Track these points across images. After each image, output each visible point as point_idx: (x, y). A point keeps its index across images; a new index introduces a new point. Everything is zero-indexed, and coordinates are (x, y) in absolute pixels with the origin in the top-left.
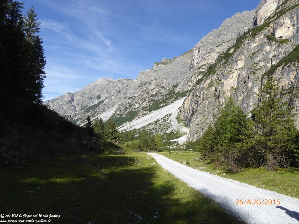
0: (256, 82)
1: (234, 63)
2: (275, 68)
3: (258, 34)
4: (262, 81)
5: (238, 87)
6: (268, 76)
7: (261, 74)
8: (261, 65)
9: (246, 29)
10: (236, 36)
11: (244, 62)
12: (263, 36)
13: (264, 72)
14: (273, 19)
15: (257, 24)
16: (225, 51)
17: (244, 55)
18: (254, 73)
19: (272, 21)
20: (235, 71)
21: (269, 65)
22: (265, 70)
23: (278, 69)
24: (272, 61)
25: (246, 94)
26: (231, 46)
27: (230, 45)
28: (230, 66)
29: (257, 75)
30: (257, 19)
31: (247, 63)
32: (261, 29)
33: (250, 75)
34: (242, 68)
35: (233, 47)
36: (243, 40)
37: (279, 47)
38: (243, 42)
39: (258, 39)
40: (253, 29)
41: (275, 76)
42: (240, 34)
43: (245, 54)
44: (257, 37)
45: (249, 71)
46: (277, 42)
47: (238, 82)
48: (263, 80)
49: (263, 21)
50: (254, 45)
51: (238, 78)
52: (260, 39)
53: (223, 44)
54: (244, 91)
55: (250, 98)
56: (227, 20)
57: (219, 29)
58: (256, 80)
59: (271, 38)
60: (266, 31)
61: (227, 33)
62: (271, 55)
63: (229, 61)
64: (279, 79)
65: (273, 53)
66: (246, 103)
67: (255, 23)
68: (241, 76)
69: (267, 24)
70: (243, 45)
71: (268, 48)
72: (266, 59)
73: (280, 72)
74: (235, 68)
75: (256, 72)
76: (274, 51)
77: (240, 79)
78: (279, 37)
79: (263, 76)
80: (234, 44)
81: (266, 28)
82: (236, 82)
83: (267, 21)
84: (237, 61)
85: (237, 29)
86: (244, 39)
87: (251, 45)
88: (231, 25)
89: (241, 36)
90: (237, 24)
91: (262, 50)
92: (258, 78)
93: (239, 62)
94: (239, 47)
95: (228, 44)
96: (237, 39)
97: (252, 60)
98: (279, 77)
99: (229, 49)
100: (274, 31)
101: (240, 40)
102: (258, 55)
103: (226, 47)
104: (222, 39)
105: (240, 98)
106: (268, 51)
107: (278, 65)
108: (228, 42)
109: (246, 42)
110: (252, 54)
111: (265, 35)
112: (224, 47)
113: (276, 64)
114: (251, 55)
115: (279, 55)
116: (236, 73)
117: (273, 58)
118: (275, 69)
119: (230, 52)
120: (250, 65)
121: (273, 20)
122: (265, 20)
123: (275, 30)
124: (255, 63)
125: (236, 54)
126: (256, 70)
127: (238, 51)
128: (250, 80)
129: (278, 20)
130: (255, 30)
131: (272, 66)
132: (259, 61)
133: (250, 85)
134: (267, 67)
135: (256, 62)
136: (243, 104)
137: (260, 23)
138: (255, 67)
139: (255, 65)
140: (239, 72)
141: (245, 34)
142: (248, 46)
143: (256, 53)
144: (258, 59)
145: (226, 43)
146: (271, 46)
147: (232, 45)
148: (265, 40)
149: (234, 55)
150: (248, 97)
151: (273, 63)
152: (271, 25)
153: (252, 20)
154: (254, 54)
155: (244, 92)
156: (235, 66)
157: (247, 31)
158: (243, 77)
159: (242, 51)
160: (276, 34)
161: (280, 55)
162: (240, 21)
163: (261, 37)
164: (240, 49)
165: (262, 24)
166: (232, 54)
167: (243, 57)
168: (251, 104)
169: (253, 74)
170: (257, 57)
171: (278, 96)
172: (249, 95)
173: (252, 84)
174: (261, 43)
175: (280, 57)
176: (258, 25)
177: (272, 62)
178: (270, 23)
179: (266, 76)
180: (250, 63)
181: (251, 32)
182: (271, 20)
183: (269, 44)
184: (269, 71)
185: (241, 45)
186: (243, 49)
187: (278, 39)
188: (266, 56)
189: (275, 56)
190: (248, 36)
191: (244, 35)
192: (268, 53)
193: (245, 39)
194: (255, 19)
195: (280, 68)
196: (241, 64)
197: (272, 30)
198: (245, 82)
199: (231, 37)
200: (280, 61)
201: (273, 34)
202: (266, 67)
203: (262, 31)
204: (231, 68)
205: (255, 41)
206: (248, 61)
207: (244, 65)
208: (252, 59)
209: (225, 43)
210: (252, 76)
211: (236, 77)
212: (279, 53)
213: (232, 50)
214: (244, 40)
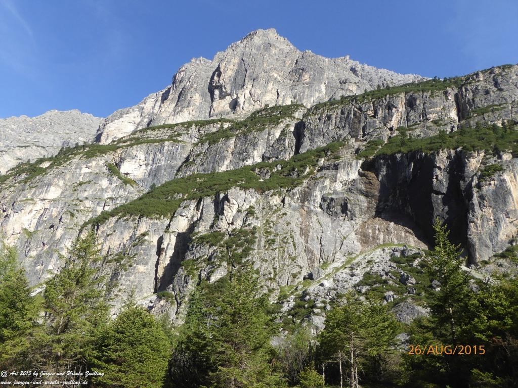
0: (71, 230)
1: (42, 187)
2: (106, 216)
3: (97, 156)
4: (81, 231)
5: (35, 232)
6: (94, 226)
7: (82, 219)
8: (87, 205)
9: (81, 141)
10: (60, 144)
11: (60, 191)
12: (103, 161)
13: (89, 218)
14: (124, 144)
15: (100, 141)
16: (32, 162)
17: (64, 179)
18: (72, 215)
19: (122, 147)
20: (39, 202)
21: (100, 210)
22: (90, 215)
23: (110, 220)
24: (105, 204)
25: (46, 247)
26: (46, 157)
27: (46, 154)
28: (33, 190)
29: (76, 220)
30: (101, 134)
31: (65, 194)
32: (104, 150)
33: (64, 216)
34: (54, 200)
35: (50, 159)
36: (70, 156)
37: (121, 187)
38: (70, 159)
39: (94, 163)
40: (92, 145)
41: (104, 229)
42: (70, 144)
43: (67, 178)
44: (94, 160)
45: (65, 210)
46: (120, 178)
47: (38, 222)
48: (84, 230)
49: (109, 141)
50: (85, 170)
51: (42, 215)
52: (97, 164)
53: (34, 147)
54: (45, 242)
55: (51, 257)
56: (55, 112)
57: (34, 118)
58: (72, 228)
59: (113, 169)
60: (109, 157)
61: (46, 132)
62: (107, 195)
63: (35, 180)
64: (108, 235)
65: (111, 193)
66: (42, 265)
67: (98, 138)
68: (48, 213)
69: (113, 147)
70: (68, 162)
71: (104, 183)
72: (97, 199)
73: (113, 225)
74: (42, 196)
75: (76, 214)
76: (113, 190)
77: (45, 219)
78: (125, 174)
79: (86, 224)
80: (54, 156)
81: (111, 152)
82: (35, 221)
83: (115, 143)
84: (49, 185)
85: (67, 134)
86: (72, 154)
87: (81, 168)
88: (59, 122)
89: (69, 147)
90: (69, 127)
91: (95, 183)
92: (76, 225)
93: (52, 189)
94: (60, 164)
95: (43, 152)
96: (61, 150)
97: (76, 193)
98: (109, 232)
99: (41, 161)
100: (121, 162)
101: (66, 154)
102: (87, 189)
103: (38, 155)
104: (35, 138)
105: (33, 253)
106: (104, 187)
107: (112, 214)
108: (44, 147)
109: (75, 160)
110: (78, 182)
111: (106, 161)
112: (33, 154)
113: (110, 211)
114: (76, 185)
115: (117, 199)
116: (40, 206)
117: (109, 200)
118: (106, 219)
119: (41, 166)
120: (69, 200)
121: (124, 146)
122: (113, 141)
123: (122, 160)
124: (78, 199)
125: (51, 173)
126: (77, 211)
127: (57, 170)
128: (61, 224)
129: (130, 149)
130: (94, 149)
131: (103, 213)
132: (87, 198)
133: (59, 233)
134: (96, 211)
135: (80, 199)
136: (36, 264)
137: (105, 141)
138: (76, 205)
139: (78, 202)
140: (47, 206)
141: (77, 147)
142: (75, 169)
143: (85, 183)
144: (86, 194)
145: (39, 148)
146: (111, 181)
147: (50, 156)
148: (105, 170)
149: (46, 174)
150: (50, 254)
151: (107, 209)
152: (119, 151)
153: (94, 132)
154: (81, 184)
155: (44, 244)
156: (42, 192)
157: (81, 144)
158: (51, 216)
159: (63, 173)
160: (122, 167)
161: (120, 199)
162: (75, 124)
163: (99, 163)
164: (61, 168)
165: (108, 144)
166: (44, 171)
167: (61, 183)
168: (50, 267)
169: (69, 216)
170: (85, 191)
171: (99, 264)
172: (52, 251)
173: (63, 232)
174: (97, 171)
175: (118, 202)
176: (101, 143)
177: (105, 206)
178: (118, 148)
179: (90, 226)
180: (71, 196)
181: (87, 149)
182: (121, 144)
183: (109, 177)
184: (97, 219)
185: (65, 162)
186: (67, 169)
187: (123, 175)
188: (99, 193)
189: (111, 199)
190: (81, 153)
191: (75, 147)
192: (103, 190)
193: (75, 155)
194: (99, 132)
195: (114, 219)
196: (54, 193)
197: (118, 159)
198: (52, 226)
199: (52, 143)
200: (116, 209)
201: (118, 165)
202: (94, 211)
203: (104, 155)
204: (34, 193)
205: (90, 165)
206: (68, 192)
207: (60, 197)
208: (75, 190)
209: (38, 146)
210: (66, 219)
211: (37, 212)
212: (118, 196)
213: (46, 165)
214: (73, 156)
